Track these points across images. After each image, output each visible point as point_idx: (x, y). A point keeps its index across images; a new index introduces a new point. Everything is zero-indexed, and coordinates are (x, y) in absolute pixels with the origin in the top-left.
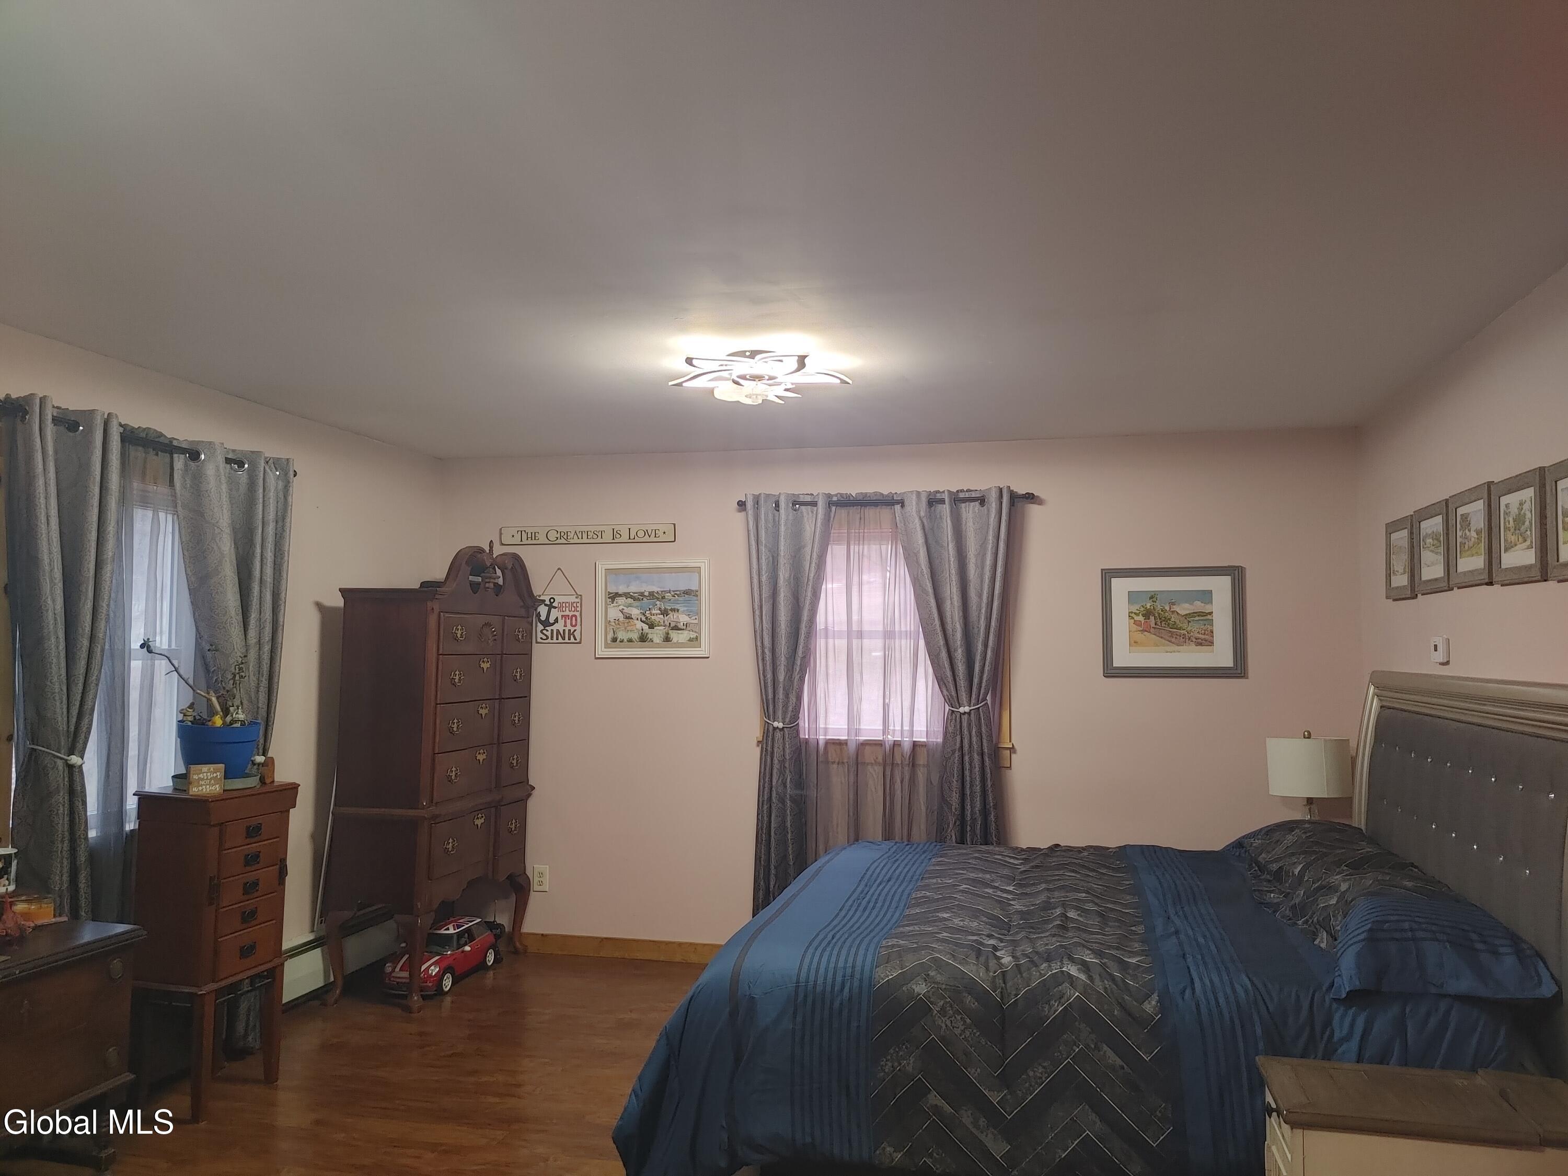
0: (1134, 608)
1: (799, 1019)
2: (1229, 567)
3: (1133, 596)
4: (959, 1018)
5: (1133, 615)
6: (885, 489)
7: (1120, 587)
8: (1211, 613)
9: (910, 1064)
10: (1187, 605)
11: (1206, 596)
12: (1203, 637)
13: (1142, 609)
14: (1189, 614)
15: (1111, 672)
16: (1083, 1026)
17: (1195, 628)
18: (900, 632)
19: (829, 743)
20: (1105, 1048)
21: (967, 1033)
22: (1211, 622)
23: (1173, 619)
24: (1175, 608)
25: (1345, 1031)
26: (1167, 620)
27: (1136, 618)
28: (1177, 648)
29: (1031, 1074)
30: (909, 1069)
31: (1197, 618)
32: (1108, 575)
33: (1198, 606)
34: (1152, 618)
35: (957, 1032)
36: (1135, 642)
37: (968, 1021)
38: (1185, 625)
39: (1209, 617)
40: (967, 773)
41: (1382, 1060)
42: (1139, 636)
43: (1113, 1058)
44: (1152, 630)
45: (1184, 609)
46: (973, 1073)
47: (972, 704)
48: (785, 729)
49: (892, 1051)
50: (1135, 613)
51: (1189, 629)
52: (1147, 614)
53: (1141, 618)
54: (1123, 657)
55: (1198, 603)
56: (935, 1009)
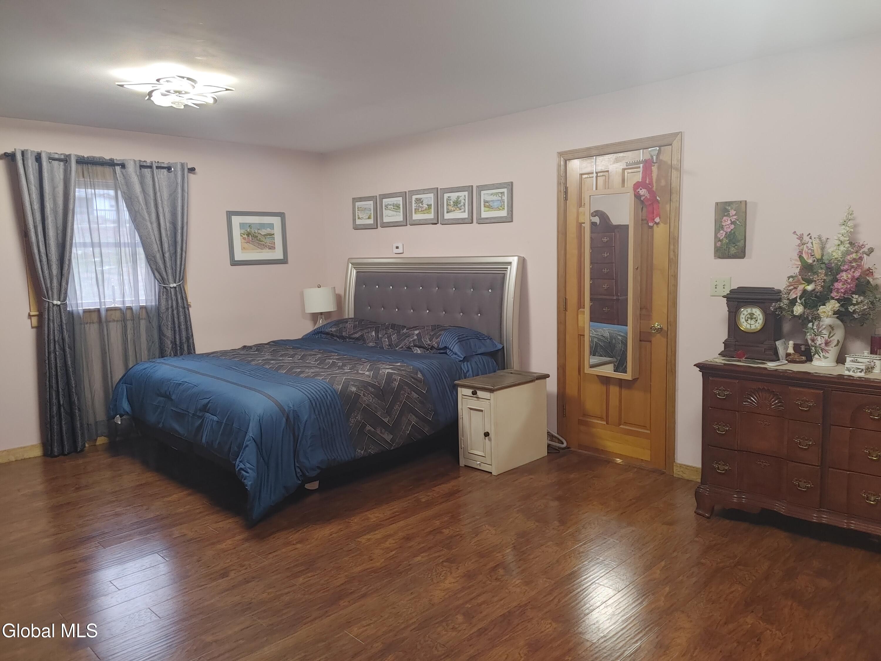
0: (242, 231)
1: (317, 413)
2: (279, 213)
3: (242, 225)
4: (370, 395)
5: (242, 235)
6: (107, 156)
7: (236, 220)
8: (273, 234)
9: (359, 418)
10: (264, 230)
11: (271, 226)
12: (271, 245)
13: (246, 232)
14: (265, 235)
15: (234, 263)
16: (406, 387)
17: (268, 241)
18: (125, 243)
19: (85, 311)
20: (413, 392)
21: (374, 400)
22: (274, 238)
23: (259, 237)
24: (260, 231)
25: (467, 369)
26: (256, 237)
27: (244, 236)
28: (262, 250)
29: (395, 408)
30: (359, 419)
31: (268, 236)
32: (230, 214)
33: (268, 231)
34: (250, 236)
35: (371, 401)
36: (244, 248)
37: (373, 396)
38: (264, 240)
39: (273, 236)
40: (176, 319)
41: (478, 375)
42: (246, 245)
43: (415, 395)
44: (251, 242)
45: (263, 232)
46: (379, 414)
47: (177, 282)
48: (61, 305)
49: (352, 414)
50: (243, 234)
51: (266, 241)
52: (248, 235)
53: (245, 236)
54: (239, 256)
55: (269, 229)
56: (362, 395)
